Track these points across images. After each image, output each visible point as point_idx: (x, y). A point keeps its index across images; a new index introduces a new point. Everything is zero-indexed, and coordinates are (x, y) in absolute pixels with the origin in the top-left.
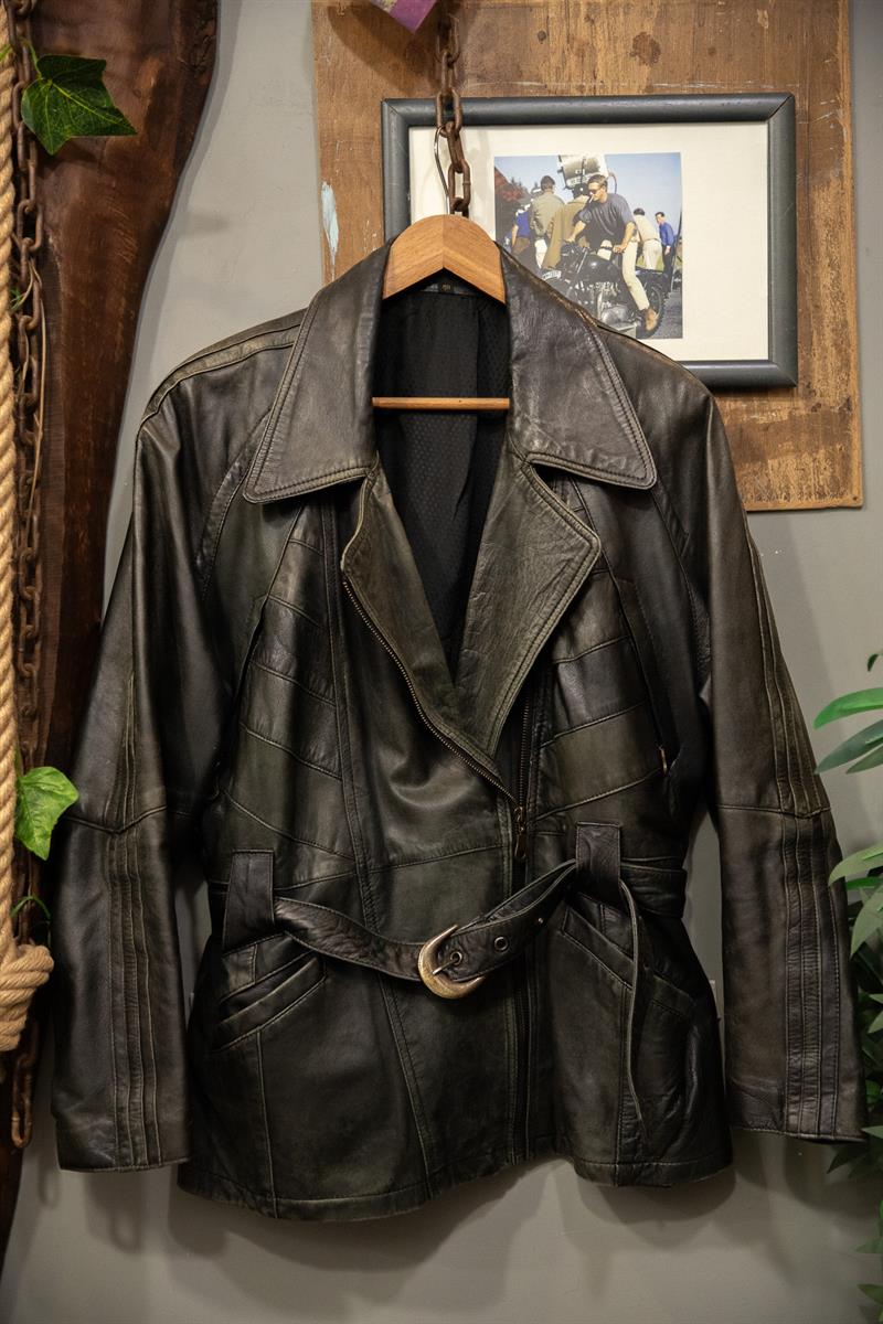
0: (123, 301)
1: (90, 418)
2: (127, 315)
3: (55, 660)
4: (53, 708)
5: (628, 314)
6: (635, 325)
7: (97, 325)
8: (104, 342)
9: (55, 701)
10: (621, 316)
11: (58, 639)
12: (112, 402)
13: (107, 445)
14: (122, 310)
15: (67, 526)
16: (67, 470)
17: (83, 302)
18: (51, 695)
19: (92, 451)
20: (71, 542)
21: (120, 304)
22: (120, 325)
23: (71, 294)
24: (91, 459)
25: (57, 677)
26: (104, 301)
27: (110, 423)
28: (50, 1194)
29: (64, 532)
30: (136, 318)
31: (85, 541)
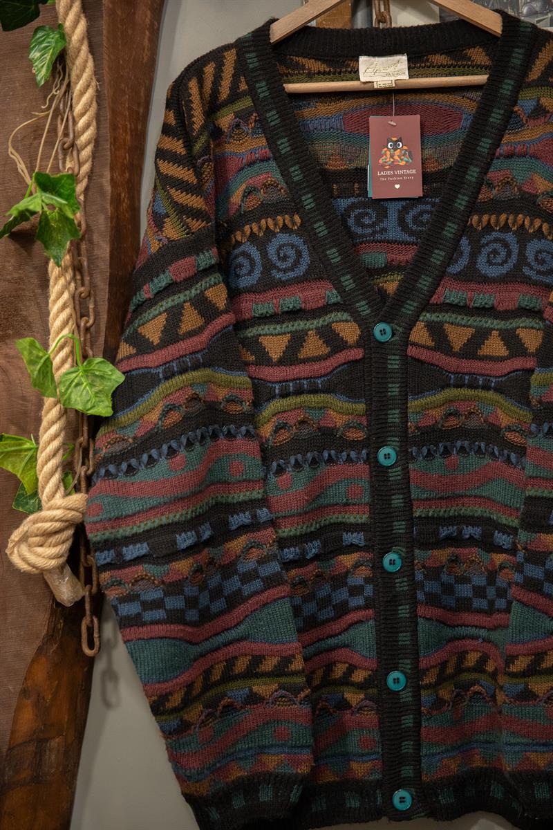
0: (149, 13)
1: (127, 105)
2: (152, 25)
3: (107, 290)
4: (106, 327)
5: (543, 7)
6: (550, 15)
7: (130, 32)
8: (135, 46)
9: (108, 322)
10: (538, 9)
11: (108, 274)
12: (142, 94)
13: (140, 127)
14: (148, 21)
15: (112, 187)
16: (111, 143)
17: (119, 13)
18: (104, 317)
19: (128, 131)
20: (116, 200)
21: (146, 17)
22: (147, 33)
23: (110, 6)
24: (128, 138)
25: (109, 303)
26: (134, 13)
27: (141, 110)
28: (113, 700)
29: (110, 192)
30: (158, 29)
31: (126, 201)
